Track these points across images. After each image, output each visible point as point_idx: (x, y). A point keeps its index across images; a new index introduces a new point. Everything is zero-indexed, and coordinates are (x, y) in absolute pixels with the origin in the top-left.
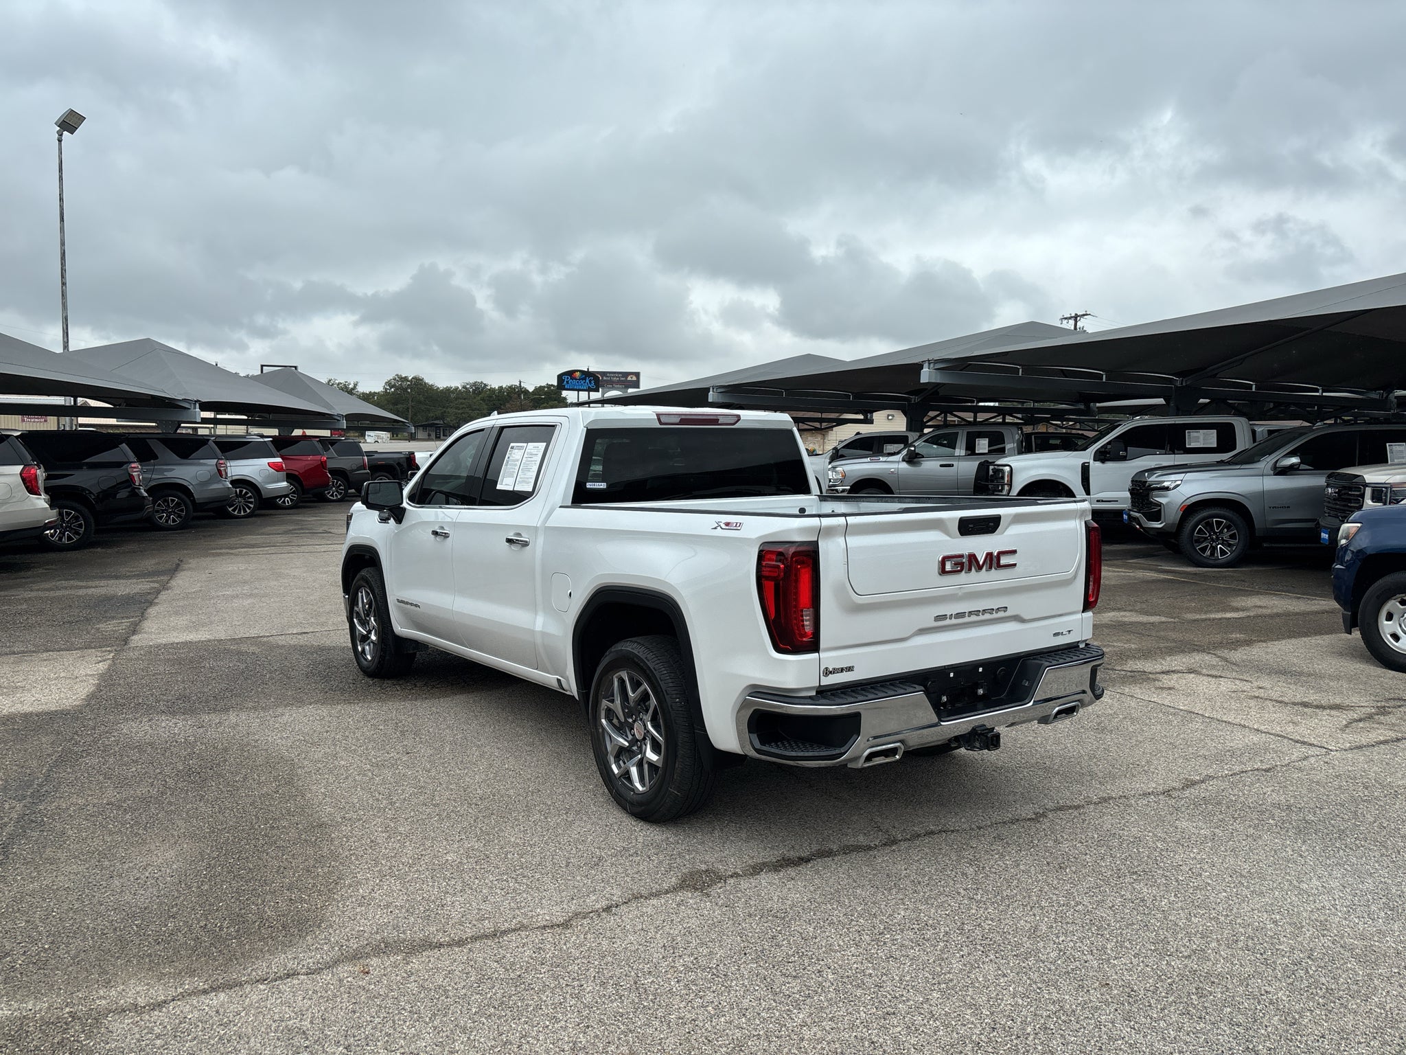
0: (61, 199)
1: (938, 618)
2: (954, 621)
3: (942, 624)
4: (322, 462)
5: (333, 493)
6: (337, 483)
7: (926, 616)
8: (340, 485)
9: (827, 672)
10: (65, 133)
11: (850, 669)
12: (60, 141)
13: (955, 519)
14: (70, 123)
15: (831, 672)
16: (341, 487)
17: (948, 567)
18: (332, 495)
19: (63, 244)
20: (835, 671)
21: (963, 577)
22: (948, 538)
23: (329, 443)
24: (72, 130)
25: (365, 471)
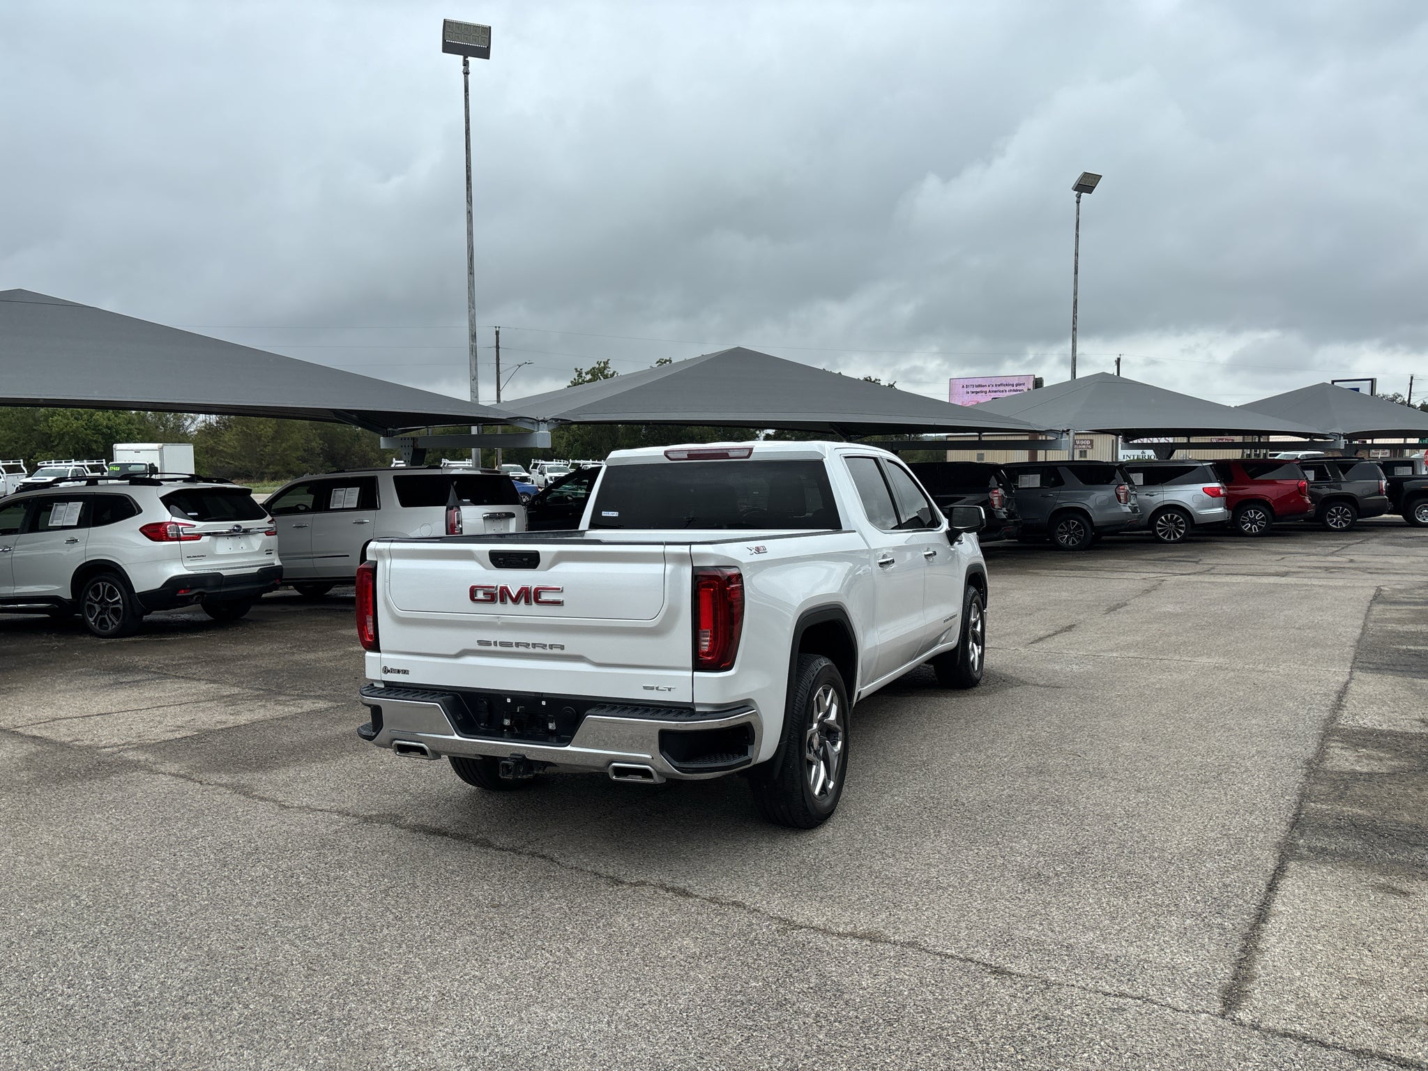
0: (1077, 255)
1: (480, 643)
2: (499, 648)
3: (485, 648)
4: (1299, 488)
5: (1337, 521)
6: (1343, 510)
7: (470, 639)
8: (1347, 513)
9: (386, 671)
10: (1083, 194)
11: (405, 672)
12: (1078, 202)
13: (484, 551)
14: (1086, 184)
15: (389, 671)
16: (1348, 516)
17: (480, 595)
18: (1336, 524)
19: (1075, 294)
20: (392, 671)
21: (498, 607)
22: (483, 569)
23: (1338, 465)
24: (1089, 189)
25: (1381, 497)
